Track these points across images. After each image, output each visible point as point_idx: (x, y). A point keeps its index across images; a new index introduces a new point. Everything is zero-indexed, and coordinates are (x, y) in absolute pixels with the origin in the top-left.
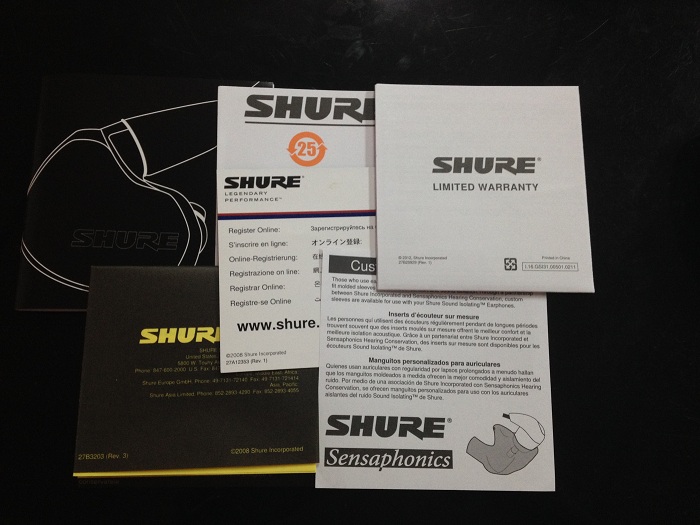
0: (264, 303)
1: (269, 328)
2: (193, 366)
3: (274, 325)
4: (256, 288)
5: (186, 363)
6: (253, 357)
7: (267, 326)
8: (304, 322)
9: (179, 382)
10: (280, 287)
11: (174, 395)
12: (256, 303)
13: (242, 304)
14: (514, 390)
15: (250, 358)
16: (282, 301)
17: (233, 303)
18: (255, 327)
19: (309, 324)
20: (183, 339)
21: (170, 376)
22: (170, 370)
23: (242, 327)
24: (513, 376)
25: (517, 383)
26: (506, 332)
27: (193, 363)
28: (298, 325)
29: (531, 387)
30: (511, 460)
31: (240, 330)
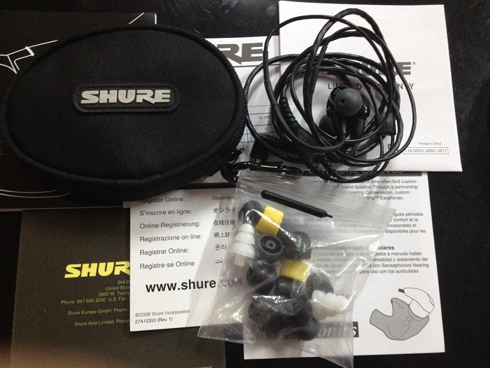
0: (171, 265)
1: (174, 289)
2: (112, 297)
3: (179, 286)
4: (164, 252)
5: (106, 294)
6: (161, 316)
7: (172, 287)
8: (206, 282)
9: (100, 311)
10: (185, 251)
11: (96, 323)
12: (163, 265)
13: (151, 267)
14: (407, 269)
15: (157, 317)
16: (186, 264)
17: (142, 266)
18: (161, 288)
19: (211, 284)
20: (103, 273)
21: (91, 306)
22: (91, 301)
23: (150, 288)
24: (405, 257)
25: (409, 262)
26: (398, 220)
27: (112, 294)
28: (200, 286)
29: (420, 265)
30: (407, 327)
31: (149, 291)
